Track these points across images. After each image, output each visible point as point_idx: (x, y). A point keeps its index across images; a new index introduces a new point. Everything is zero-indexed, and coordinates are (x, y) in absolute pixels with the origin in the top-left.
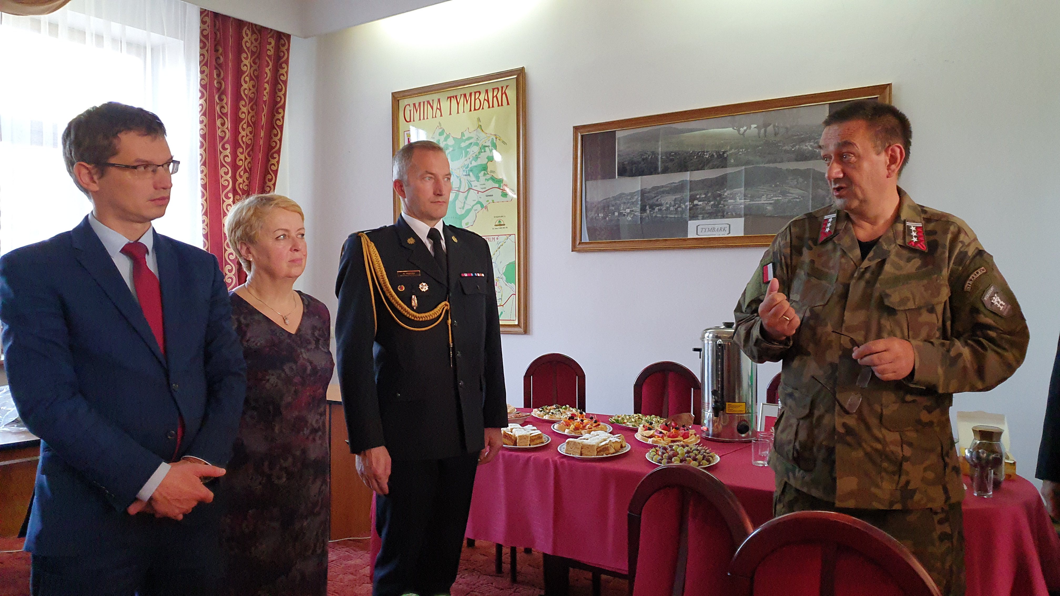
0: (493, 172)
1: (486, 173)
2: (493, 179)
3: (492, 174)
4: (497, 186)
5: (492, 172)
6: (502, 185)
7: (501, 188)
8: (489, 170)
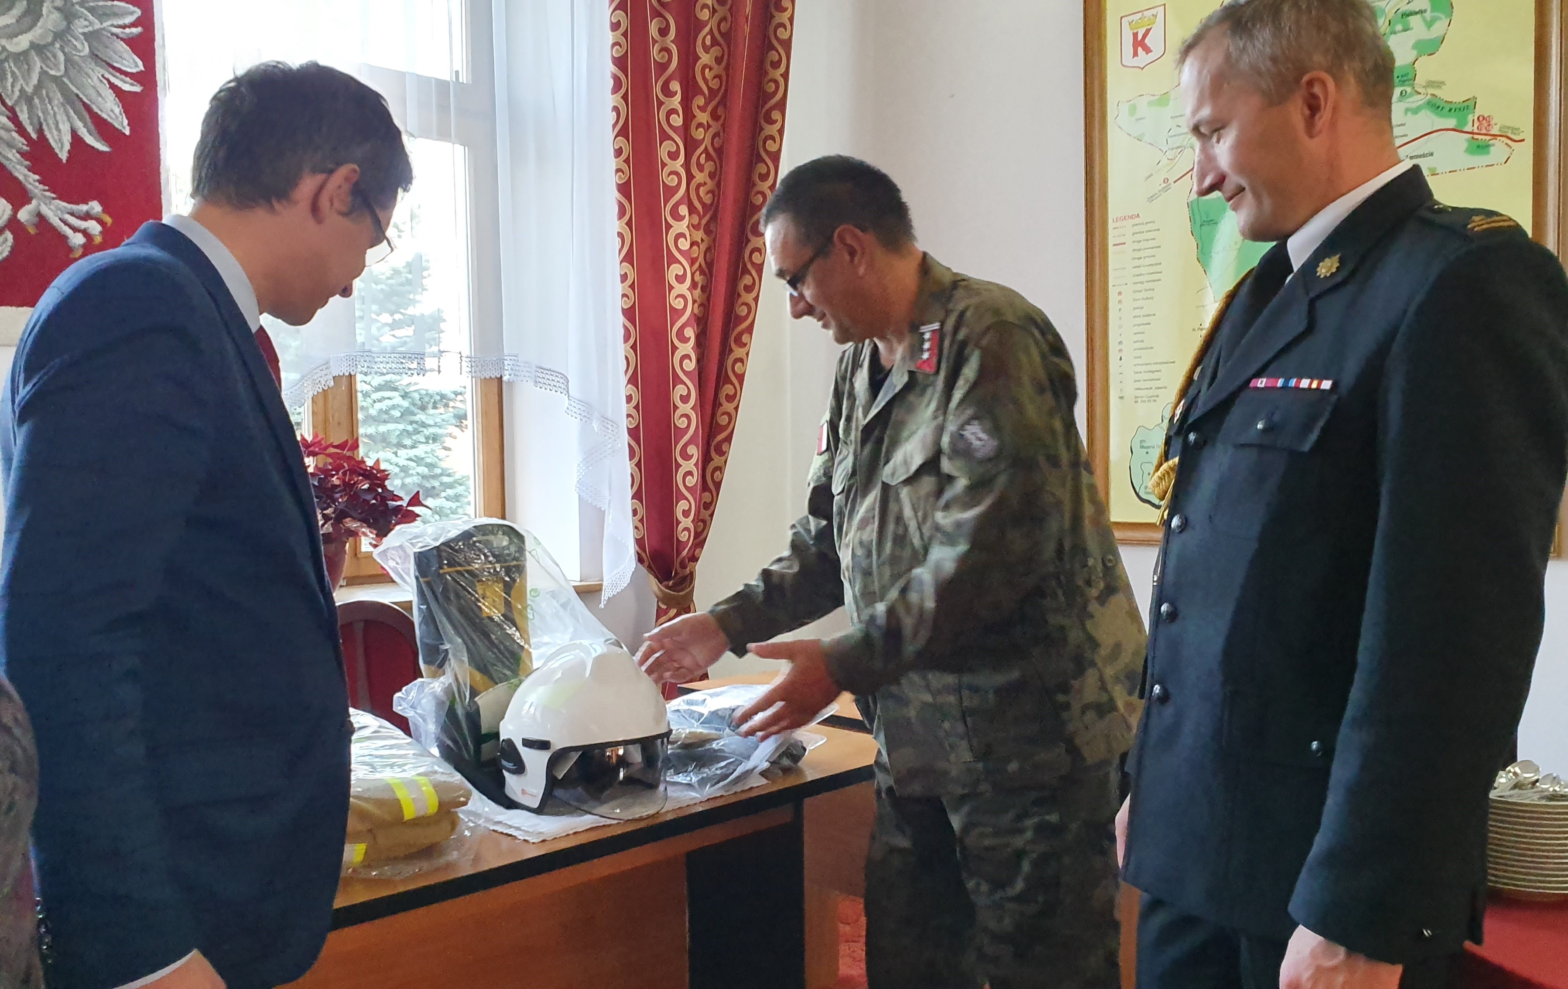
0: (1439, 84)
1: (1409, 90)
2: (1436, 106)
3: (1431, 91)
4: (1451, 123)
5: (1431, 84)
6: (1470, 118)
7: (1468, 128)
8: (1420, 80)
